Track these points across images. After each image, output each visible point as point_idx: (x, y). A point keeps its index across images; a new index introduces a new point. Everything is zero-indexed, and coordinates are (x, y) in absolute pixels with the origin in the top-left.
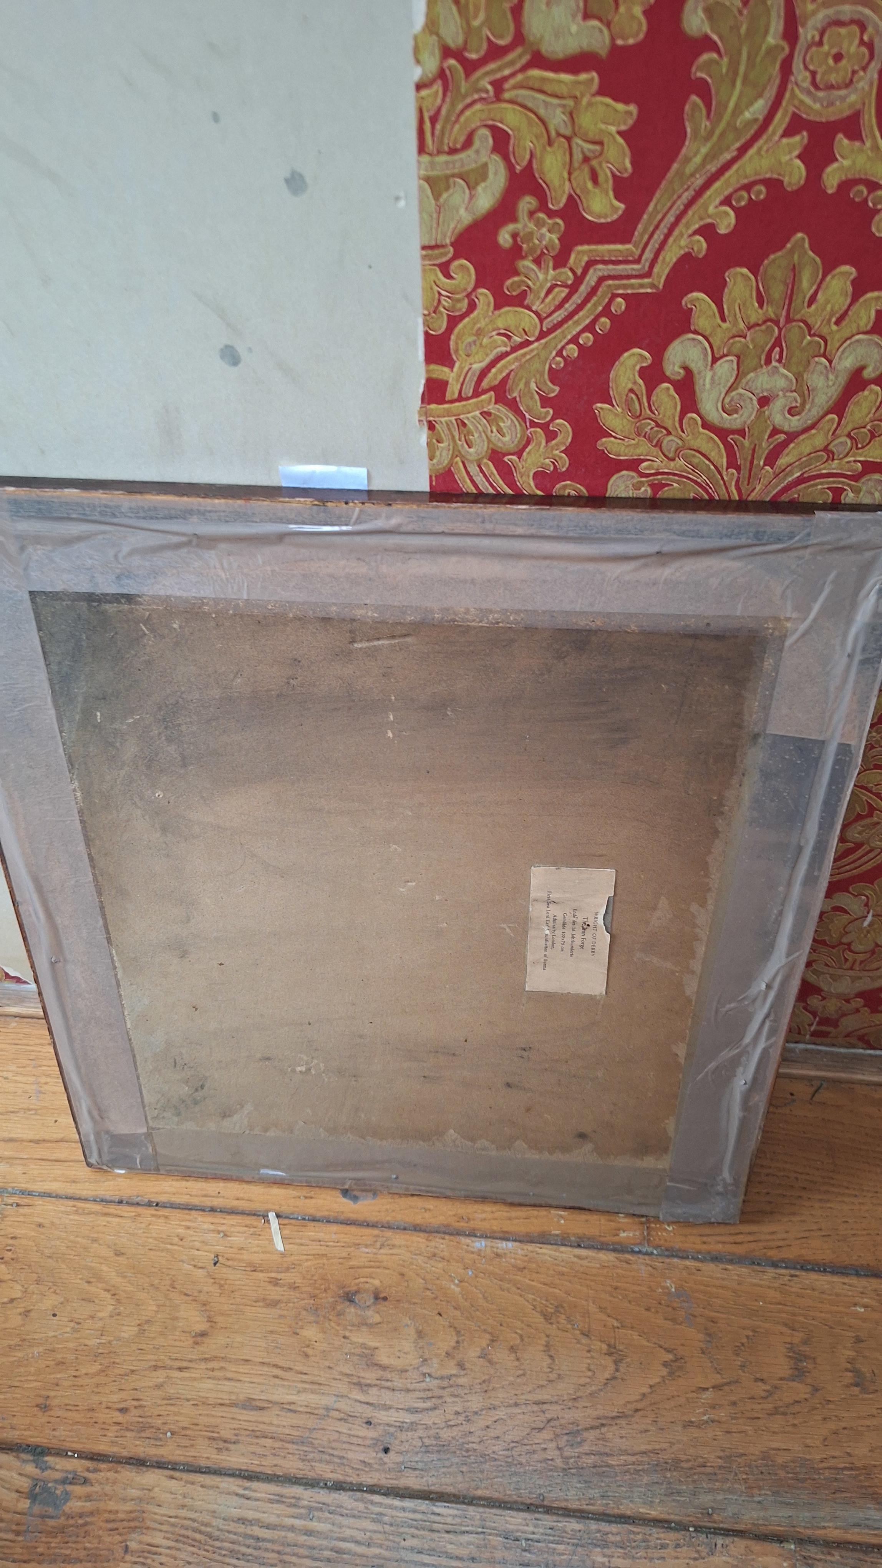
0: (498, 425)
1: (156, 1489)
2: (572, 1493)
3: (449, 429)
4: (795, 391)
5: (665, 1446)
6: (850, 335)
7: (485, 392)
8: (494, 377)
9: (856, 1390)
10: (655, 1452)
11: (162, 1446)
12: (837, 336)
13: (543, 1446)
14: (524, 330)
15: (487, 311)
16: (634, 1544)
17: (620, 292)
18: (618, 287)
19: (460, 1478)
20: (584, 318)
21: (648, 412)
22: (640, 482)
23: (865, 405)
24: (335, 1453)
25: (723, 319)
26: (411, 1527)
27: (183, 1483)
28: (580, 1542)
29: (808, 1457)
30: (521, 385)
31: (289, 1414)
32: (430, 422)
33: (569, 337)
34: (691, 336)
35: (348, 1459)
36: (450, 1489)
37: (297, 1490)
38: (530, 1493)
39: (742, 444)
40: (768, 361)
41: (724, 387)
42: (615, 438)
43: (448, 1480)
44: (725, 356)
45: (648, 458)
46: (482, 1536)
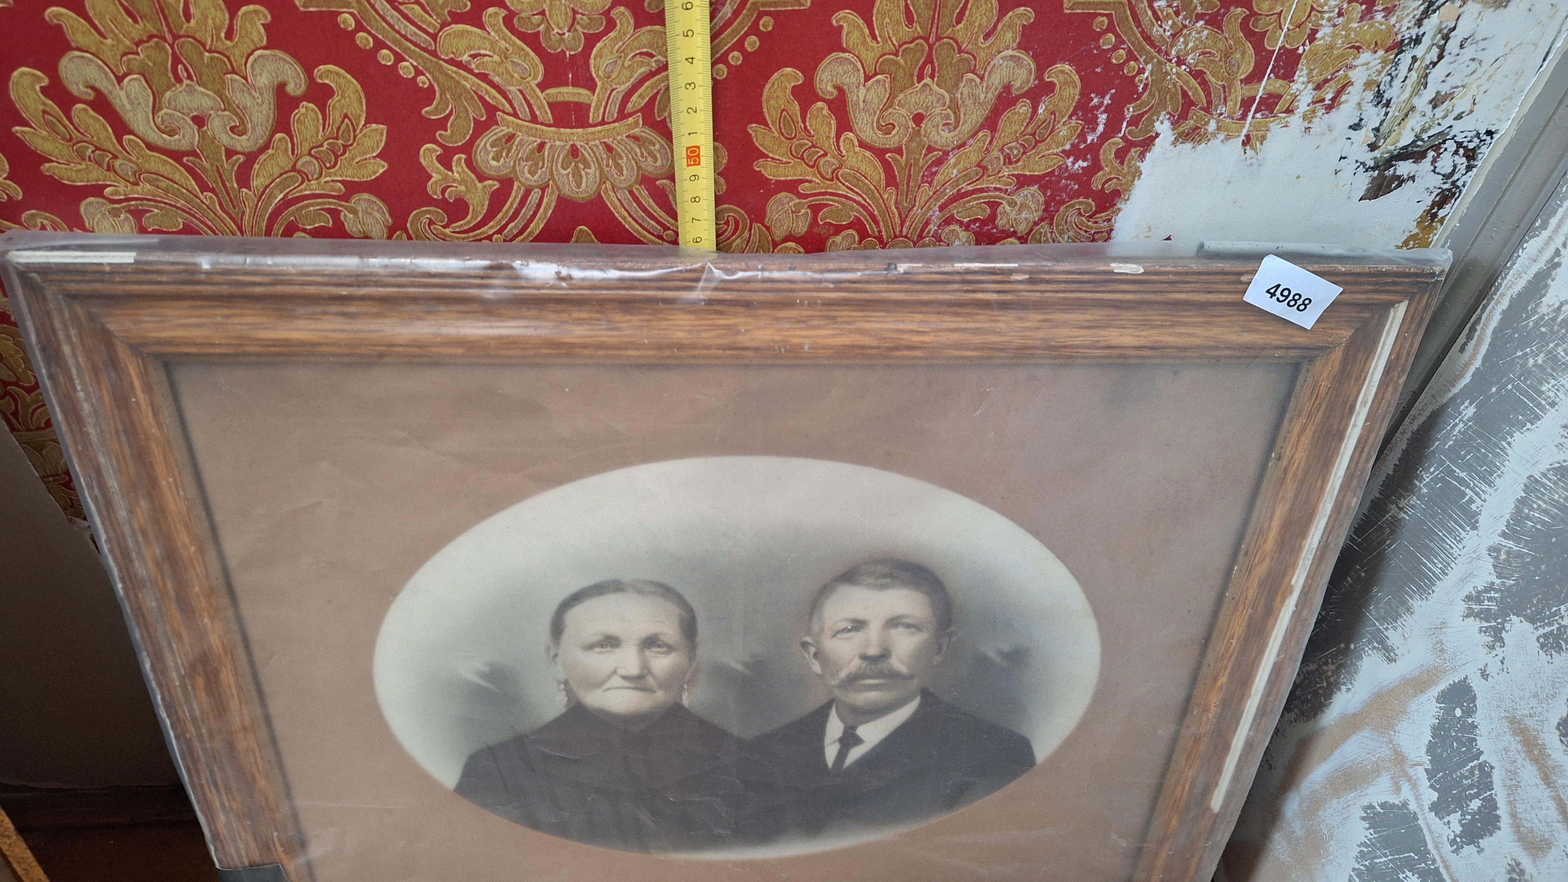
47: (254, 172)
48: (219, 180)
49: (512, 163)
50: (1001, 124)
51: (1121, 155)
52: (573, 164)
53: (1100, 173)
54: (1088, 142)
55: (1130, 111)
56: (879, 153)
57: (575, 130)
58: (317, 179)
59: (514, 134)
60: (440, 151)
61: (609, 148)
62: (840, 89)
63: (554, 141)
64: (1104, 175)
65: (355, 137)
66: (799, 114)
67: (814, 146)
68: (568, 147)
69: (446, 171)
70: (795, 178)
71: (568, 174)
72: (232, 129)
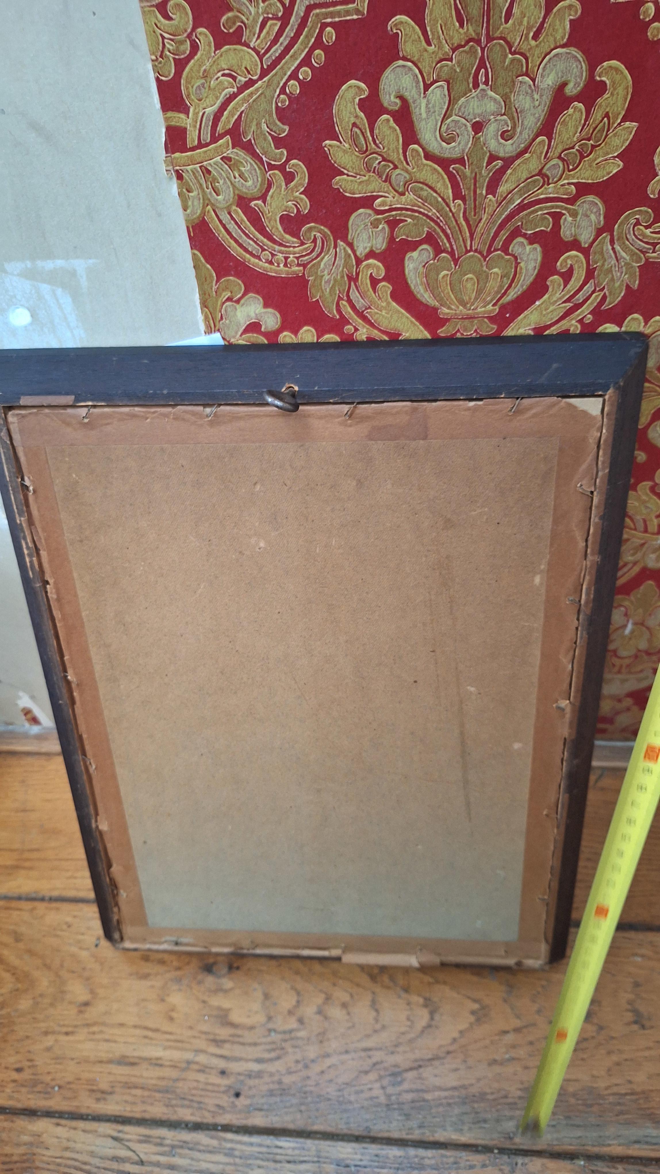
0: (239, 170)
1: (45, 1135)
2: (395, 1124)
3: (196, 178)
4: (504, 114)
5: (473, 1081)
6: (548, 50)
7: (221, 136)
8: (227, 121)
9: (635, 1027)
10: (464, 1087)
11: (50, 1098)
12: (537, 52)
13: (369, 1086)
14: (246, 68)
15: (209, 52)
16: (447, 1166)
17: (329, 20)
18: (326, 15)
19: (298, 1116)
20: (300, 51)
21: (373, 146)
22: (377, 219)
23: (571, 124)
24: (195, 1099)
25: (429, 43)
26: (257, 1158)
27: (67, 1129)
28: (400, 1166)
29: (595, 1085)
30: (253, 127)
31: (157, 1068)
32: (177, 171)
33: (289, 73)
34: (401, 62)
35: (204, 1103)
36: (291, 1126)
37: (163, 1132)
38: (359, 1126)
39: (464, 174)
40: (476, 85)
41: (439, 115)
42: (348, 175)
43: (288, 1118)
44: (435, 82)
45: (380, 194)
46: (317, 1165)
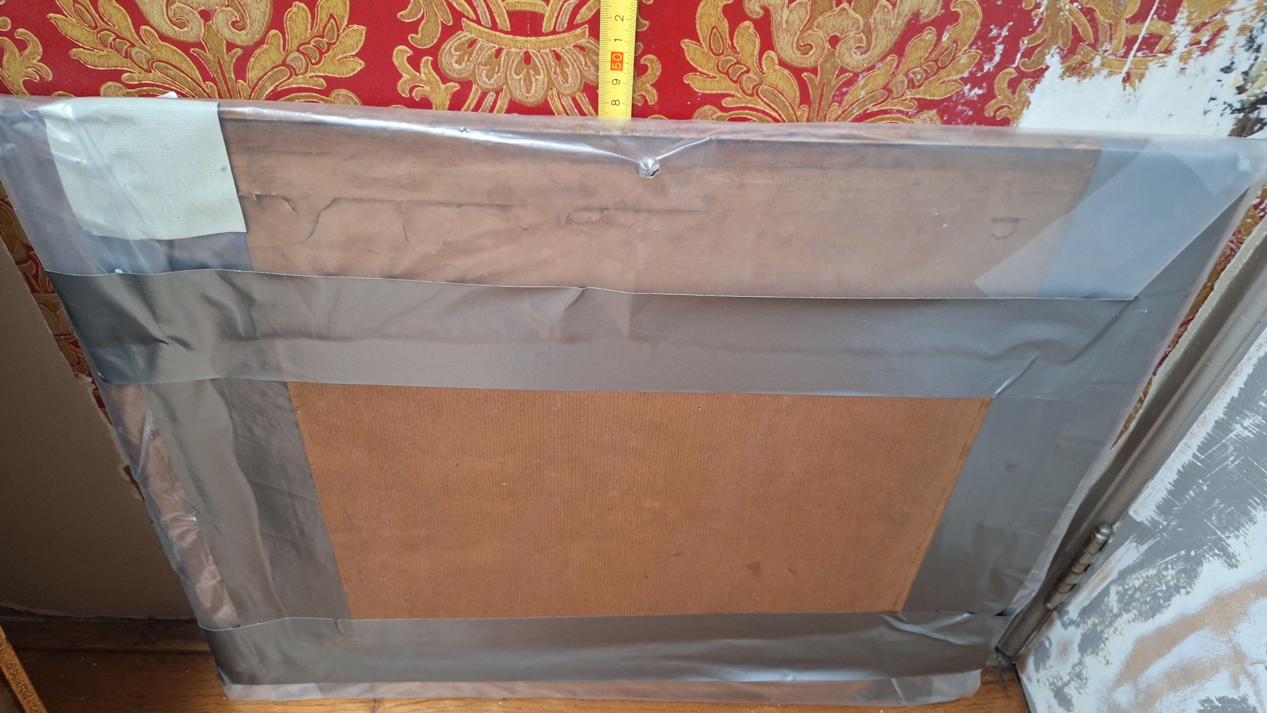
47: (250, 65)
48: (219, 71)
49: (472, 67)
50: (908, 50)
51: (1013, 84)
52: (525, 70)
53: (993, 101)
54: (985, 71)
55: (1025, 43)
56: (797, 72)
57: (529, 38)
58: (303, 74)
59: (477, 39)
60: (410, 53)
61: (558, 57)
62: (766, 10)
63: (510, 48)
64: (997, 103)
65: (338, 36)
66: (727, 31)
67: (738, 63)
68: (522, 54)
69: (415, 72)
70: (719, 92)
71: (520, 80)
72: (234, 24)
